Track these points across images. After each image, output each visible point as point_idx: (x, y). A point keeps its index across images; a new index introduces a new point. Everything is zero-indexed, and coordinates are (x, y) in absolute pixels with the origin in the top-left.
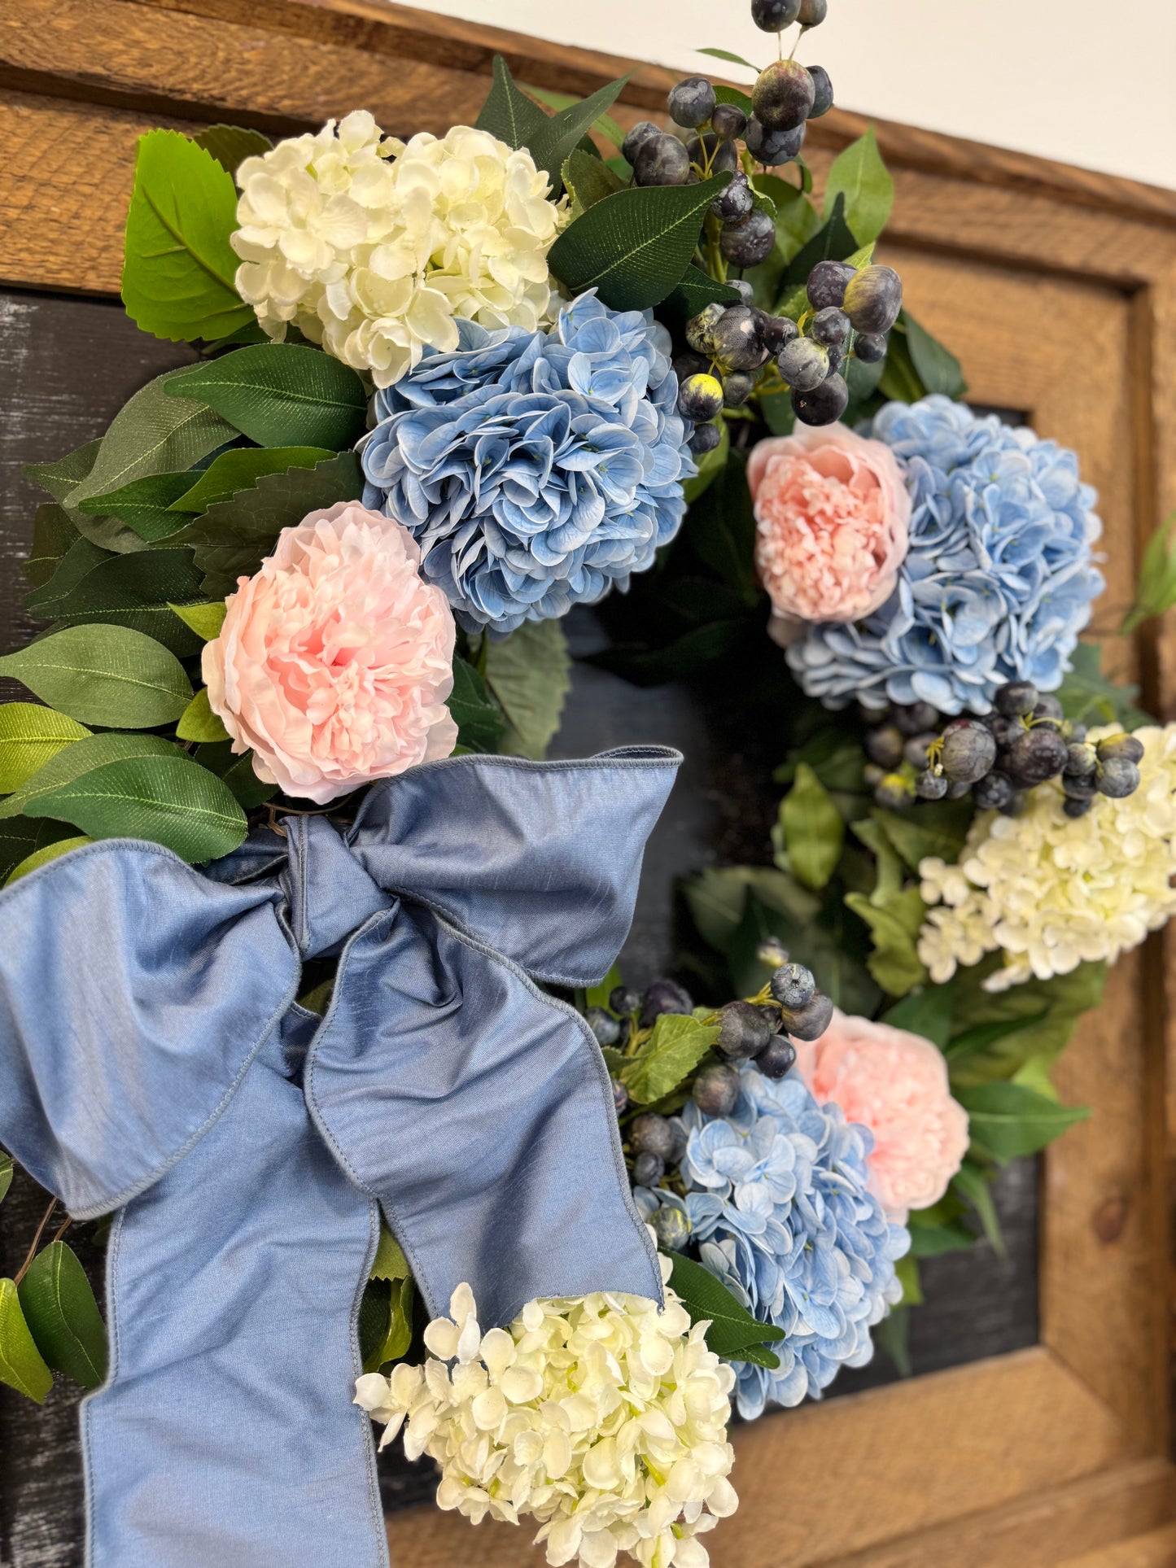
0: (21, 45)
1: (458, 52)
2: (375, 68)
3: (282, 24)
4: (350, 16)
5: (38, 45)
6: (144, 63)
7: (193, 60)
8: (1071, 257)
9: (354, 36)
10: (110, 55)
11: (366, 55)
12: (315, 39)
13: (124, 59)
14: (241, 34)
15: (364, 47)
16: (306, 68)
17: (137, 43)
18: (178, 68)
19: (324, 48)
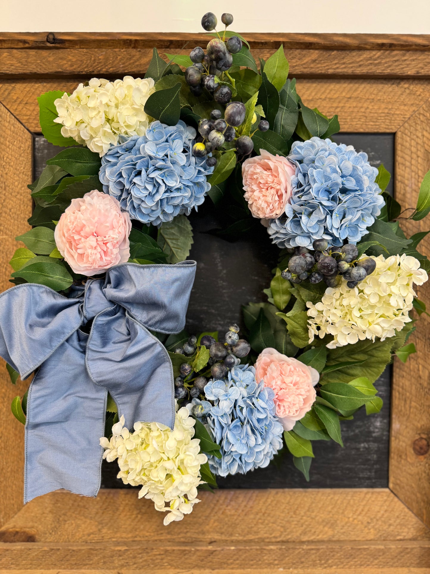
0: (40, 67)
1: (162, 43)
2: (138, 53)
3: (109, 46)
4: (127, 40)
5: (44, 66)
6: (72, 66)
7: (85, 62)
8: (411, 72)
9: (130, 45)
10: (63, 65)
11: (135, 50)
12: (120, 48)
13: (66, 65)
14: (99, 51)
15: (134, 47)
16: (117, 57)
17: (70, 60)
18: (81, 65)
19: (122, 50)
